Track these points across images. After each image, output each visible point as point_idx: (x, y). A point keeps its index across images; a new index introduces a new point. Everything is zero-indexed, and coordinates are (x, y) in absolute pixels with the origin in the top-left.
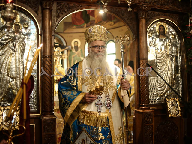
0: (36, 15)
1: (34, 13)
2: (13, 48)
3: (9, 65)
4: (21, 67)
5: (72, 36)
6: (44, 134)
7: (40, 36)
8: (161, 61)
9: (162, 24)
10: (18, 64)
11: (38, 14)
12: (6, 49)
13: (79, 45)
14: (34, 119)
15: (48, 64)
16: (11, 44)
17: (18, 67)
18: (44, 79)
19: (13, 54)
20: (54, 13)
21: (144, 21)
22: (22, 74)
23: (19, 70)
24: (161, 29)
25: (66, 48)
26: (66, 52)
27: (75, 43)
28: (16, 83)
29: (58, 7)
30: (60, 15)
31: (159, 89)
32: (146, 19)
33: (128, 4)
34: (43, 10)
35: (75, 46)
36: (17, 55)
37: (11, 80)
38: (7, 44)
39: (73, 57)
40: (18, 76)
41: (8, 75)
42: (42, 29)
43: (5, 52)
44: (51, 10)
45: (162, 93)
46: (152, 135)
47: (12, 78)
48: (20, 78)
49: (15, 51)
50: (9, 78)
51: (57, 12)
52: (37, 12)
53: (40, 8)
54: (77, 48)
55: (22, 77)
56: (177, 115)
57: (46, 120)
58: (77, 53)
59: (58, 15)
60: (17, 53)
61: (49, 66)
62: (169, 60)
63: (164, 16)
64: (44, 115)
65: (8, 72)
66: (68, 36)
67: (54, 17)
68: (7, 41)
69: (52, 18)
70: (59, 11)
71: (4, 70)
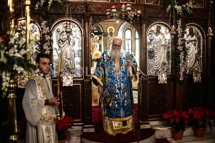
0: (81, 25)
1: (80, 23)
2: (68, 43)
3: (67, 53)
4: (73, 53)
5: (107, 25)
6: (85, 89)
7: (83, 37)
8: (156, 49)
9: (159, 25)
10: (71, 52)
11: (81, 24)
12: (65, 43)
13: (113, 32)
14: (80, 82)
15: (88, 52)
16: (67, 41)
17: (71, 53)
18: (85, 60)
19: (68, 46)
20: (91, 23)
21: (144, 25)
22: (73, 57)
23: (72, 55)
24: (158, 28)
25: (103, 34)
26: (103, 37)
27: (110, 30)
28: (70, 62)
29: (92, 19)
30: (94, 24)
31: (155, 66)
32: (146, 24)
33: (131, 19)
34: (85, 22)
35: (110, 32)
36: (71, 47)
37: (68, 60)
38: (65, 41)
39: (109, 41)
40: (71, 58)
41: (66, 58)
42: (84, 32)
43: (64, 45)
44: (88, 22)
45: (157, 69)
46: (147, 93)
47: (68, 59)
48: (72, 59)
49: (69, 45)
50: (66, 59)
51: (92, 22)
52: (81, 23)
53: (83, 20)
54: (111, 34)
55: (73, 59)
56: (164, 82)
57: (86, 82)
58: (111, 37)
59: (93, 24)
60: (71, 46)
61: (88, 53)
62: (162, 48)
63: (160, 21)
64: (85, 79)
65: (66, 56)
66: (104, 25)
67: (91, 25)
68: (65, 40)
69: (90, 26)
70: (93, 22)
71: (64, 55)
